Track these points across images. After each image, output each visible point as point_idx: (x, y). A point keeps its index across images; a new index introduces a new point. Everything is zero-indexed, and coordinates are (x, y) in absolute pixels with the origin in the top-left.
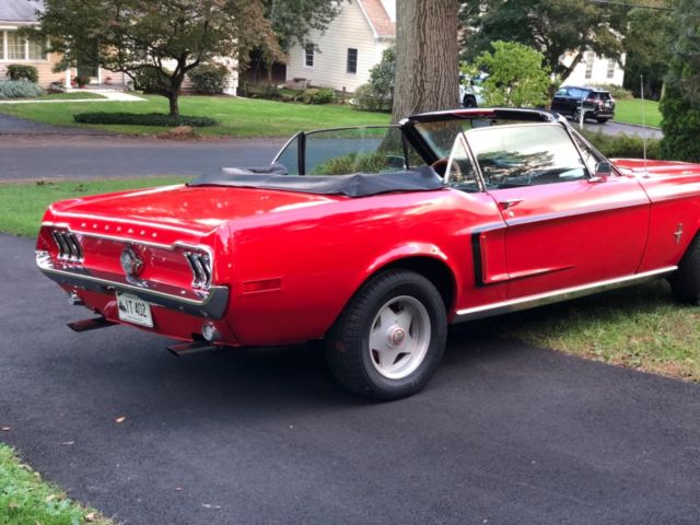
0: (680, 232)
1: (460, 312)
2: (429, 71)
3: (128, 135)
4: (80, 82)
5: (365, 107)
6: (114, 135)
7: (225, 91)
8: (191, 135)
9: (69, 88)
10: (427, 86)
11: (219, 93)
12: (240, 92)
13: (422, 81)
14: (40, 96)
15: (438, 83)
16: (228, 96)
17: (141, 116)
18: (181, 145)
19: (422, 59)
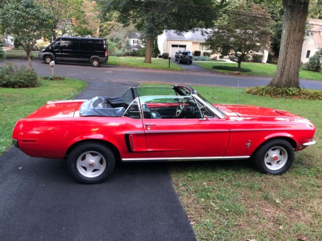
0: (249, 144)
1: (124, 159)
2: (288, 62)
3: (221, 73)
4: (221, 57)
5: (307, 69)
6: (217, 73)
7: (263, 61)
8: (239, 74)
9: (218, 59)
10: (286, 67)
11: (261, 62)
12: (268, 62)
13: (285, 65)
14: (209, 60)
15: (290, 67)
16: (263, 63)
17: (230, 67)
18: (234, 77)
19: (286, 58)
